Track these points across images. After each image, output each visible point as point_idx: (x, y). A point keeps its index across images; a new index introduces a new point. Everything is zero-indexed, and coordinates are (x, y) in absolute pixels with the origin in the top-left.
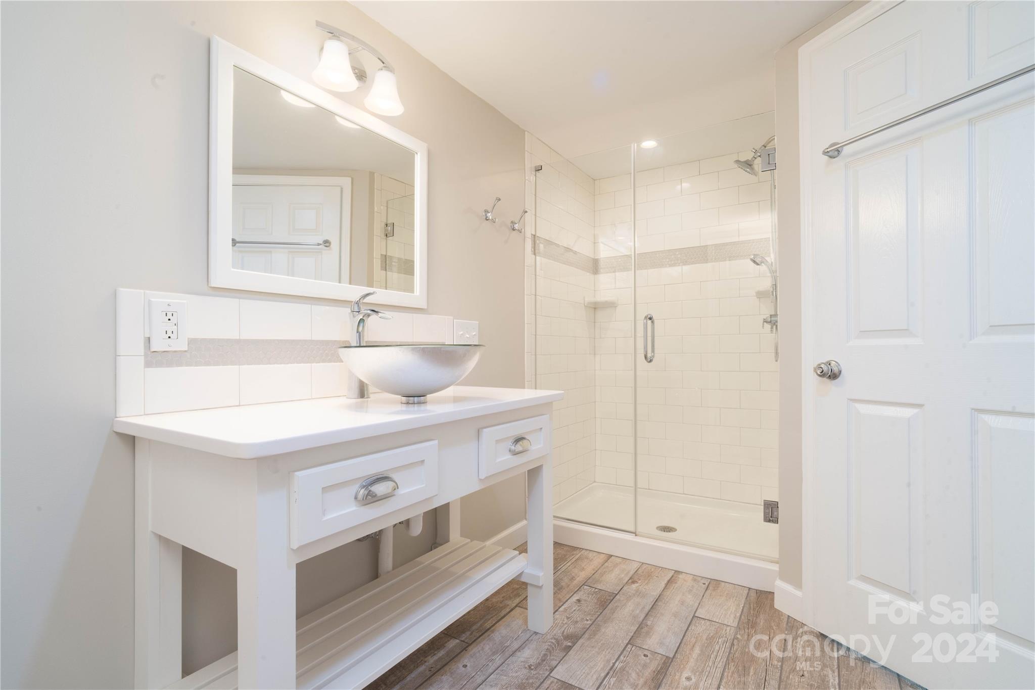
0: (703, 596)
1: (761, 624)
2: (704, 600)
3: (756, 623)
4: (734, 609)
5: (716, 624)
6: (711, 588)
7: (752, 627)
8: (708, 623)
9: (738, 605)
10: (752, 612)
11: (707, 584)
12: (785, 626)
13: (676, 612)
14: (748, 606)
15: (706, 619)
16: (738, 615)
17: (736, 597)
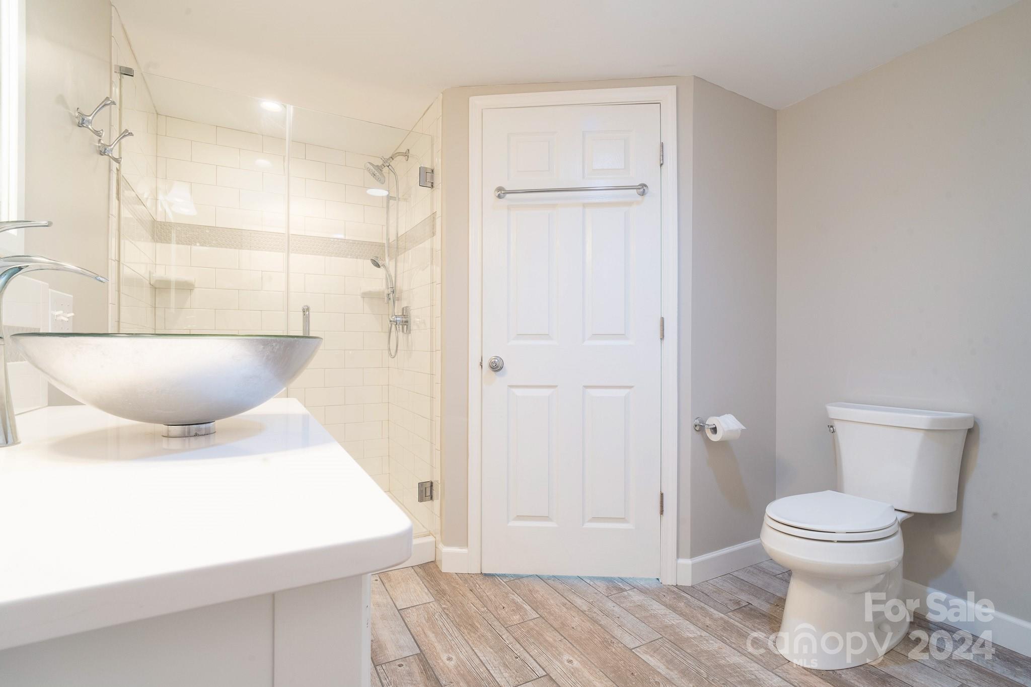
0: (387, 590)
1: (447, 588)
2: (391, 593)
3: (443, 590)
4: (419, 588)
5: (420, 606)
6: (386, 581)
7: (445, 594)
8: (414, 609)
9: (419, 584)
10: (433, 584)
11: (378, 579)
12: (461, 581)
13: (382, 615)
14: (425, 581)
15: (409, 607)
16: (426, 591)
17: (411, 578)
